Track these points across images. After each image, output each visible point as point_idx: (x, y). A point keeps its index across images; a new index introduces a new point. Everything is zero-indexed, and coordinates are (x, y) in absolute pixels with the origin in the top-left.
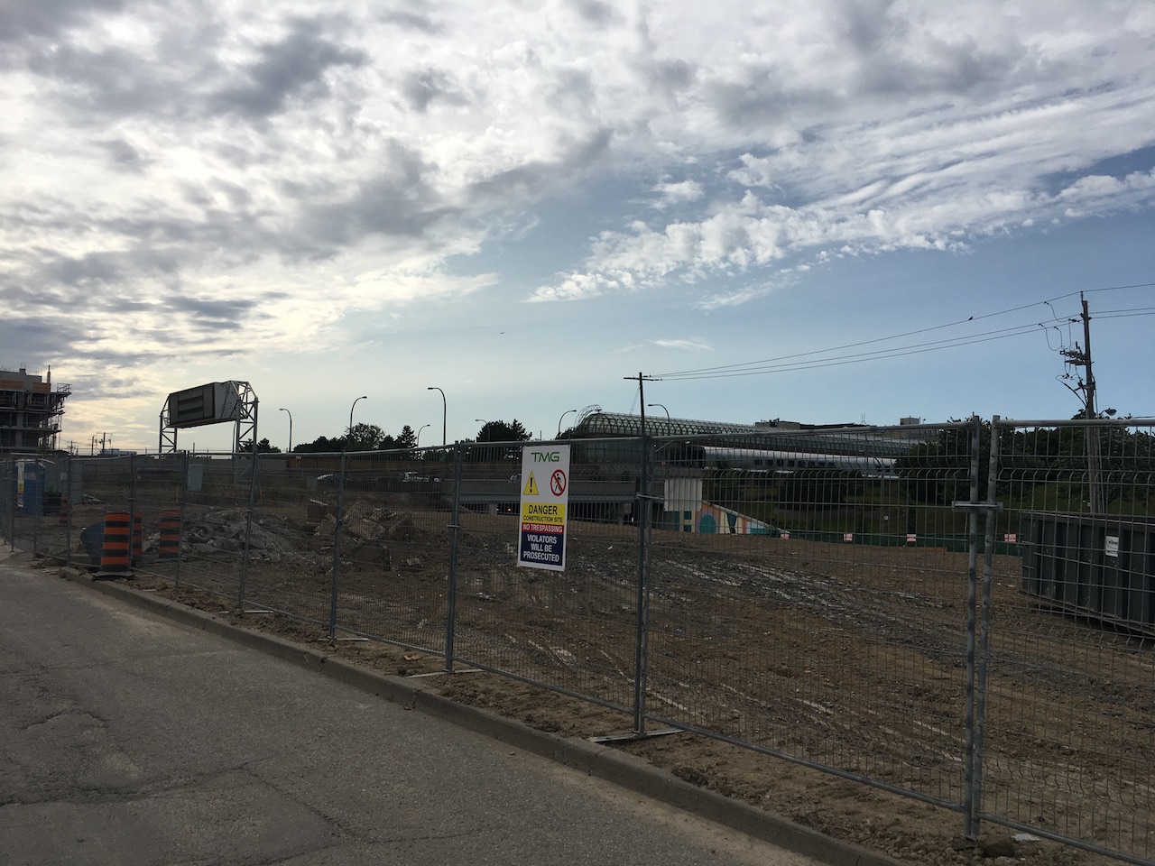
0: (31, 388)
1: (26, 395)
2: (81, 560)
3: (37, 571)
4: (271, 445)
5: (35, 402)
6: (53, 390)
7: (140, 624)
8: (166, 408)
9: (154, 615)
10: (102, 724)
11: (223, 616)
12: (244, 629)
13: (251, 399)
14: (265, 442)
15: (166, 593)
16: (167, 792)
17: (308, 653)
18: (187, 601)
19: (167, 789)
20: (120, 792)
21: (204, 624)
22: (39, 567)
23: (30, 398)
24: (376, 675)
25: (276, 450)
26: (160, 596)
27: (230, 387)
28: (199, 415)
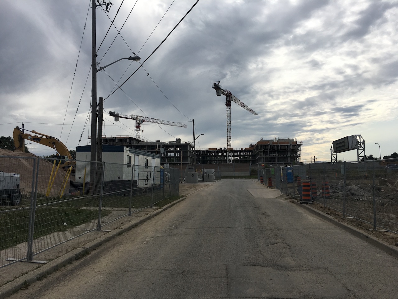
0: (291, 144)
1: (290, 146)
2: (299, 197)
3: (286, 200)
4: (374, 157)
5: (293, 148)
6: (298, 143)
7: (311, 219)
8: (332, 146)
9: (316, 216)
10: (289, 247)
11: (337, 218)
12: (342, 223)
13: (362, 140)
14: (371, 156)
15: (321, 209)
16: (300, 271)
17: (362, 234)
18: (326, 212)
19: (301, 270)
20: (287, 268)
21: (330, 220)
22: (287, 199)
23: (291, 146)
24: (385, 244)
25: (376, 159)
26: (318, 210)
27: (354, 137)
28: (343, 148)
